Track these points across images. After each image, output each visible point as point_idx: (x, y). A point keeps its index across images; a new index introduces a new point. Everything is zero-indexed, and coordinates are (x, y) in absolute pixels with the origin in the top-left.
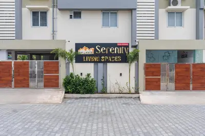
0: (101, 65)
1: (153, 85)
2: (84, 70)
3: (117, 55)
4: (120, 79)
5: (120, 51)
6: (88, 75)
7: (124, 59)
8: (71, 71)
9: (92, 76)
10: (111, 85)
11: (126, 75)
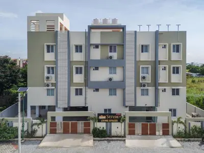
0: (109, 123)
1: (132, 133)
2: (101, 126)
3: (116, 119)
4: (117, 130)
5: (117, 117)
6: (103, 128)
7: (119, 120)
8: (96, 126)
9: (105, 128)
10: (114, 132)
11: (120, 128)
